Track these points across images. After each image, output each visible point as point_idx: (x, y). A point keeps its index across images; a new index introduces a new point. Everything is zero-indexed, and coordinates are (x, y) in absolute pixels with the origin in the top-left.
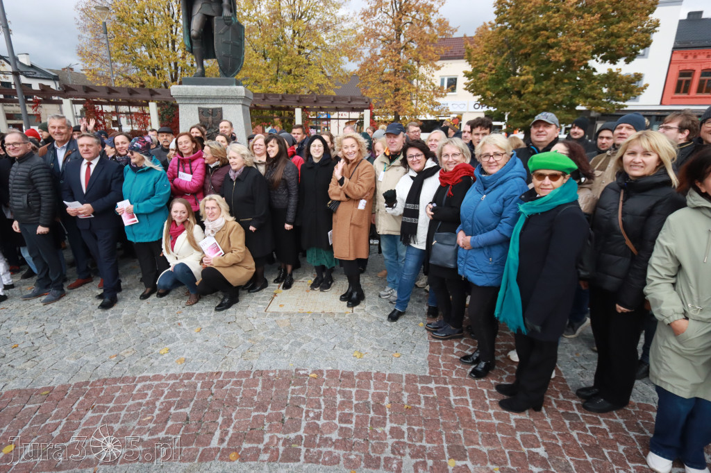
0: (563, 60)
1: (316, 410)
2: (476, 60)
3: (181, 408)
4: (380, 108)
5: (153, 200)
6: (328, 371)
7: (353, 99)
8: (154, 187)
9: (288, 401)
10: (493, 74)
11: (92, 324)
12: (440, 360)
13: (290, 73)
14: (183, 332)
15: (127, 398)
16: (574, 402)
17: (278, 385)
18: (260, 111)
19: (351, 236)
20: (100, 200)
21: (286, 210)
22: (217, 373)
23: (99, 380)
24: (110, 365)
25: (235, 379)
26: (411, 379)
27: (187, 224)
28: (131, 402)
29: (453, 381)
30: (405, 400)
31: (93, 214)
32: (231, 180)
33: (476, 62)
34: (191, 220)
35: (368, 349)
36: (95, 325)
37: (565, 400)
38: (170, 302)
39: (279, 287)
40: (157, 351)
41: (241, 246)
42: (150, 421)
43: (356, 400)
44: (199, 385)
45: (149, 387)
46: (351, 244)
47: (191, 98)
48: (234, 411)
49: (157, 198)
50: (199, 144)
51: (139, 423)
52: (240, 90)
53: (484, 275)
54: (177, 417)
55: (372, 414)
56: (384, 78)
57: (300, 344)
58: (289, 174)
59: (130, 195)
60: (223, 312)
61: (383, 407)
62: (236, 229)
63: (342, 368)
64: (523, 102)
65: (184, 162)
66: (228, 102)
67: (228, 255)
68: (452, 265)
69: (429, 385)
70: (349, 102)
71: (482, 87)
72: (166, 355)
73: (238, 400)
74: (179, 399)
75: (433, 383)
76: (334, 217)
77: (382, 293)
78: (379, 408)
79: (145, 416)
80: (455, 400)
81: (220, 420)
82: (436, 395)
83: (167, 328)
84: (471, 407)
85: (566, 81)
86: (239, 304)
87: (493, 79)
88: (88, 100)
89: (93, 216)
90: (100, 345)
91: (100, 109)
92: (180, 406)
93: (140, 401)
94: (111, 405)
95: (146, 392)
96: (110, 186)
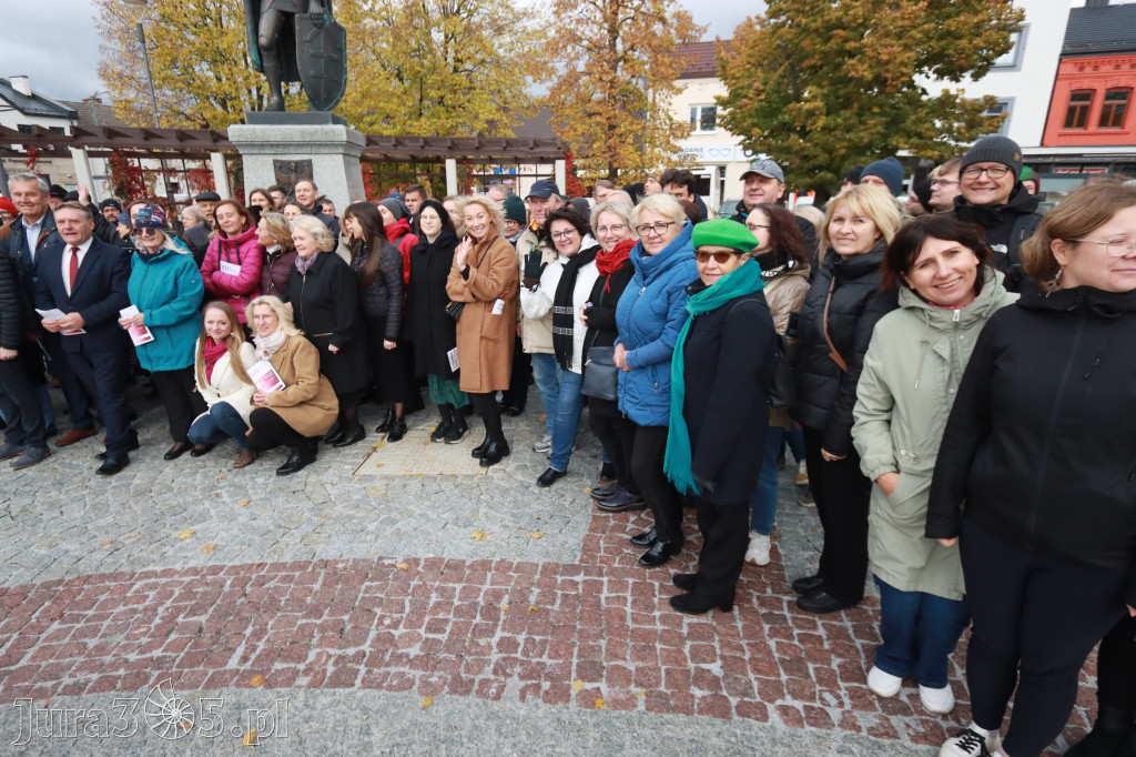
0: (868, 75)
1: (395, 616)
2: (734, 77)
3: (194, 615)
4: (587, 157)
5: (175, 305)
6: (426, 560)
7: (536, 144)
8: (176, 284)
9: (357, 603)
10: (762, 101)
11: (83, 497)
12: (601, 542)
13: (441, 101)
14: (221, 507)
15: (115, 603)
16: (786, 598)
17: (347, 580)
18: (394, 164)
19: (483, 356)
20: (95, 307)
21: (384, 318)
22: (259, 565)
23: (78, 578)
24: (99, 556)
25: (284, 573)
26: (551, 570)
27: (229, 341)
28: (121, 608)
29: (612, 572)
30: (532, 599)
31: (84, 328)
32: (299, 273)
33: (734, 81)
34: (236, 335)
35: (496, 528)
36: (87, 499)
37: (775, 595)
38: (211, 463)
39: (383, 438)
40: (175, 534)
41: (312, 375)
42: (144, 634)
43: (460, 600)
44: (229, 582)
45: (152, 587)
46: (484, 368)
47: (261, 145)
48: (272, 618)
49: (181, 300)
50: (251, 217)
51: (127, 638)
52: (339, 132)
53: (648, 409)
54: (186, 627)
55: (478, 619)
56: (590, 107)
57: (394, 522)
58: (387, 263)
59: (139, 297)
60: (289, 476)
61: (498, 610)
62: (303, 348)
63: (450, 554)
64: (808, 145)
65: (230, 246)
66: (321, 151)
67: (292, 389)
68: (611, 396)
69: (576, 578)
70: (532, 148)
71: (744, 121)
72: (188, 541)
73: (282, 603)
74: (193, 602)
75: (582, 574)
76: (458, 327)
77: (538, 444)
78: (491, 611)
79: (138, 627)
80: (607, 598)
81: (248, 632)
82: (581, 591)
83: (197, 502)
84: (628, 609)
85: (876, 110)
86: (315, 465)
87: (761, 108)
88: (116, 150)
89: (84, 332)
90: (90, 527)
91: (136, 165)
92: (193, 612)
93: (135, 606)
94: (90, 613)
95: (146, 593)
96: (110, 285)
